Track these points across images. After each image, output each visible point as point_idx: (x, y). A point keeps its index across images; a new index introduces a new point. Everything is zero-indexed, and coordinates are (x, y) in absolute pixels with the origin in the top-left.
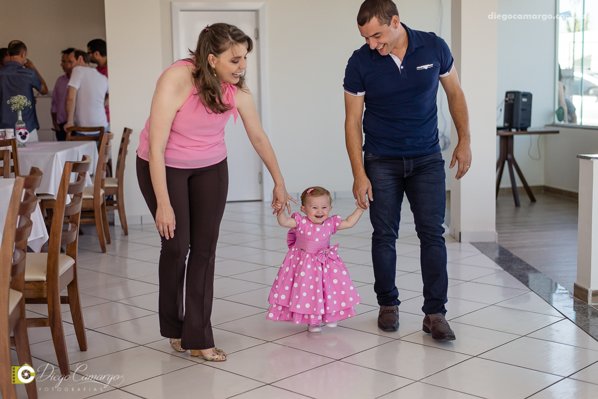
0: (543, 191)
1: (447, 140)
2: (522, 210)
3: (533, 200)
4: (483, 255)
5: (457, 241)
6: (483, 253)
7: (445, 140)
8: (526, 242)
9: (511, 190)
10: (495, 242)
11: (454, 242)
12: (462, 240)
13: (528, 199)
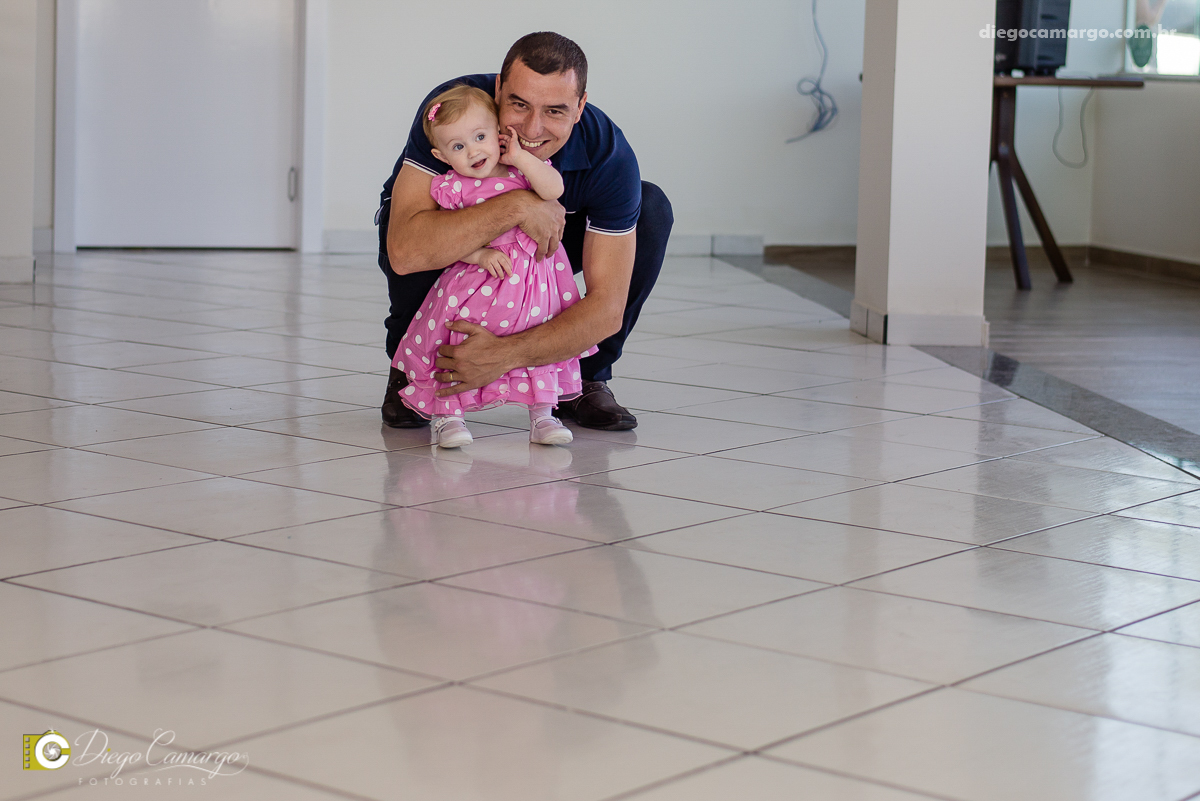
0: (1087, 262)
1: (828, 102)
2: (1035, 296)
3: (1064, 278)
4: (954, 368)
5: (876, 342)
6: (952, 365)
7: (821, 100)
8: (1063, 354)
9: (1009, 254)
10: (983, 347)
11: (866, 343)
12: (889, 340)
13: (1051, 276)
